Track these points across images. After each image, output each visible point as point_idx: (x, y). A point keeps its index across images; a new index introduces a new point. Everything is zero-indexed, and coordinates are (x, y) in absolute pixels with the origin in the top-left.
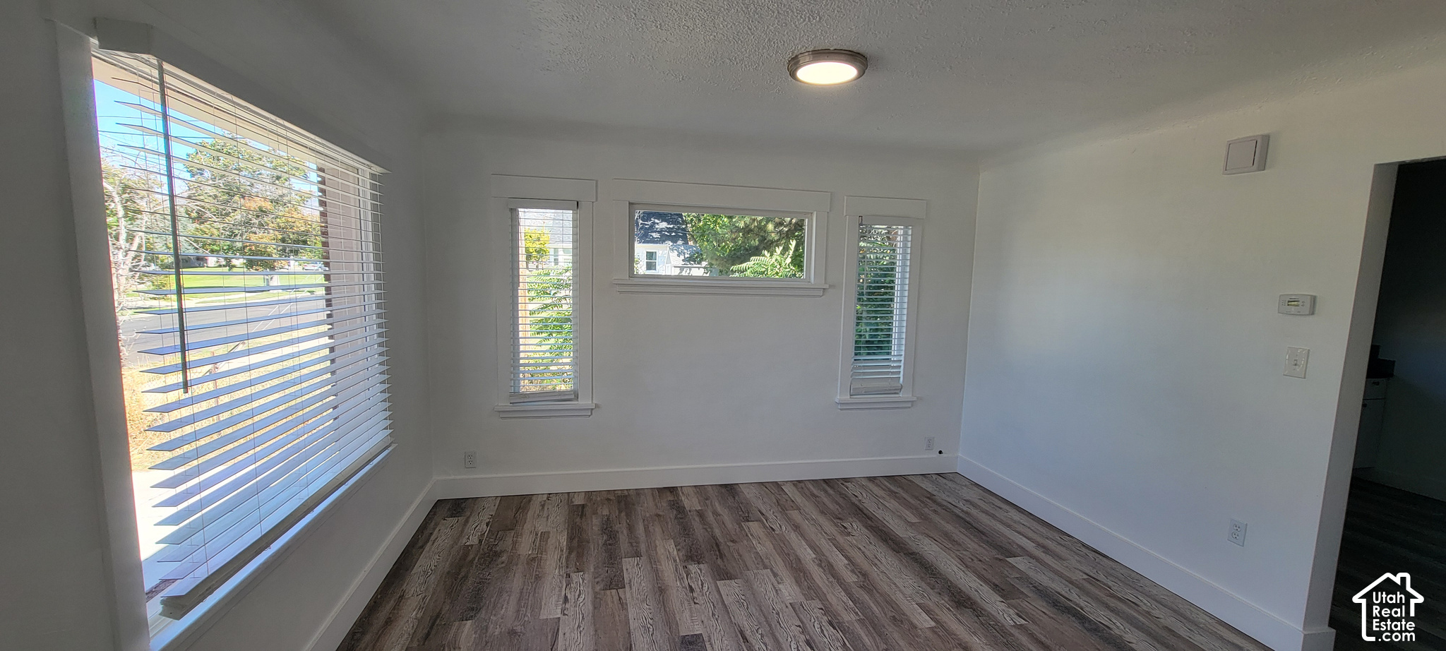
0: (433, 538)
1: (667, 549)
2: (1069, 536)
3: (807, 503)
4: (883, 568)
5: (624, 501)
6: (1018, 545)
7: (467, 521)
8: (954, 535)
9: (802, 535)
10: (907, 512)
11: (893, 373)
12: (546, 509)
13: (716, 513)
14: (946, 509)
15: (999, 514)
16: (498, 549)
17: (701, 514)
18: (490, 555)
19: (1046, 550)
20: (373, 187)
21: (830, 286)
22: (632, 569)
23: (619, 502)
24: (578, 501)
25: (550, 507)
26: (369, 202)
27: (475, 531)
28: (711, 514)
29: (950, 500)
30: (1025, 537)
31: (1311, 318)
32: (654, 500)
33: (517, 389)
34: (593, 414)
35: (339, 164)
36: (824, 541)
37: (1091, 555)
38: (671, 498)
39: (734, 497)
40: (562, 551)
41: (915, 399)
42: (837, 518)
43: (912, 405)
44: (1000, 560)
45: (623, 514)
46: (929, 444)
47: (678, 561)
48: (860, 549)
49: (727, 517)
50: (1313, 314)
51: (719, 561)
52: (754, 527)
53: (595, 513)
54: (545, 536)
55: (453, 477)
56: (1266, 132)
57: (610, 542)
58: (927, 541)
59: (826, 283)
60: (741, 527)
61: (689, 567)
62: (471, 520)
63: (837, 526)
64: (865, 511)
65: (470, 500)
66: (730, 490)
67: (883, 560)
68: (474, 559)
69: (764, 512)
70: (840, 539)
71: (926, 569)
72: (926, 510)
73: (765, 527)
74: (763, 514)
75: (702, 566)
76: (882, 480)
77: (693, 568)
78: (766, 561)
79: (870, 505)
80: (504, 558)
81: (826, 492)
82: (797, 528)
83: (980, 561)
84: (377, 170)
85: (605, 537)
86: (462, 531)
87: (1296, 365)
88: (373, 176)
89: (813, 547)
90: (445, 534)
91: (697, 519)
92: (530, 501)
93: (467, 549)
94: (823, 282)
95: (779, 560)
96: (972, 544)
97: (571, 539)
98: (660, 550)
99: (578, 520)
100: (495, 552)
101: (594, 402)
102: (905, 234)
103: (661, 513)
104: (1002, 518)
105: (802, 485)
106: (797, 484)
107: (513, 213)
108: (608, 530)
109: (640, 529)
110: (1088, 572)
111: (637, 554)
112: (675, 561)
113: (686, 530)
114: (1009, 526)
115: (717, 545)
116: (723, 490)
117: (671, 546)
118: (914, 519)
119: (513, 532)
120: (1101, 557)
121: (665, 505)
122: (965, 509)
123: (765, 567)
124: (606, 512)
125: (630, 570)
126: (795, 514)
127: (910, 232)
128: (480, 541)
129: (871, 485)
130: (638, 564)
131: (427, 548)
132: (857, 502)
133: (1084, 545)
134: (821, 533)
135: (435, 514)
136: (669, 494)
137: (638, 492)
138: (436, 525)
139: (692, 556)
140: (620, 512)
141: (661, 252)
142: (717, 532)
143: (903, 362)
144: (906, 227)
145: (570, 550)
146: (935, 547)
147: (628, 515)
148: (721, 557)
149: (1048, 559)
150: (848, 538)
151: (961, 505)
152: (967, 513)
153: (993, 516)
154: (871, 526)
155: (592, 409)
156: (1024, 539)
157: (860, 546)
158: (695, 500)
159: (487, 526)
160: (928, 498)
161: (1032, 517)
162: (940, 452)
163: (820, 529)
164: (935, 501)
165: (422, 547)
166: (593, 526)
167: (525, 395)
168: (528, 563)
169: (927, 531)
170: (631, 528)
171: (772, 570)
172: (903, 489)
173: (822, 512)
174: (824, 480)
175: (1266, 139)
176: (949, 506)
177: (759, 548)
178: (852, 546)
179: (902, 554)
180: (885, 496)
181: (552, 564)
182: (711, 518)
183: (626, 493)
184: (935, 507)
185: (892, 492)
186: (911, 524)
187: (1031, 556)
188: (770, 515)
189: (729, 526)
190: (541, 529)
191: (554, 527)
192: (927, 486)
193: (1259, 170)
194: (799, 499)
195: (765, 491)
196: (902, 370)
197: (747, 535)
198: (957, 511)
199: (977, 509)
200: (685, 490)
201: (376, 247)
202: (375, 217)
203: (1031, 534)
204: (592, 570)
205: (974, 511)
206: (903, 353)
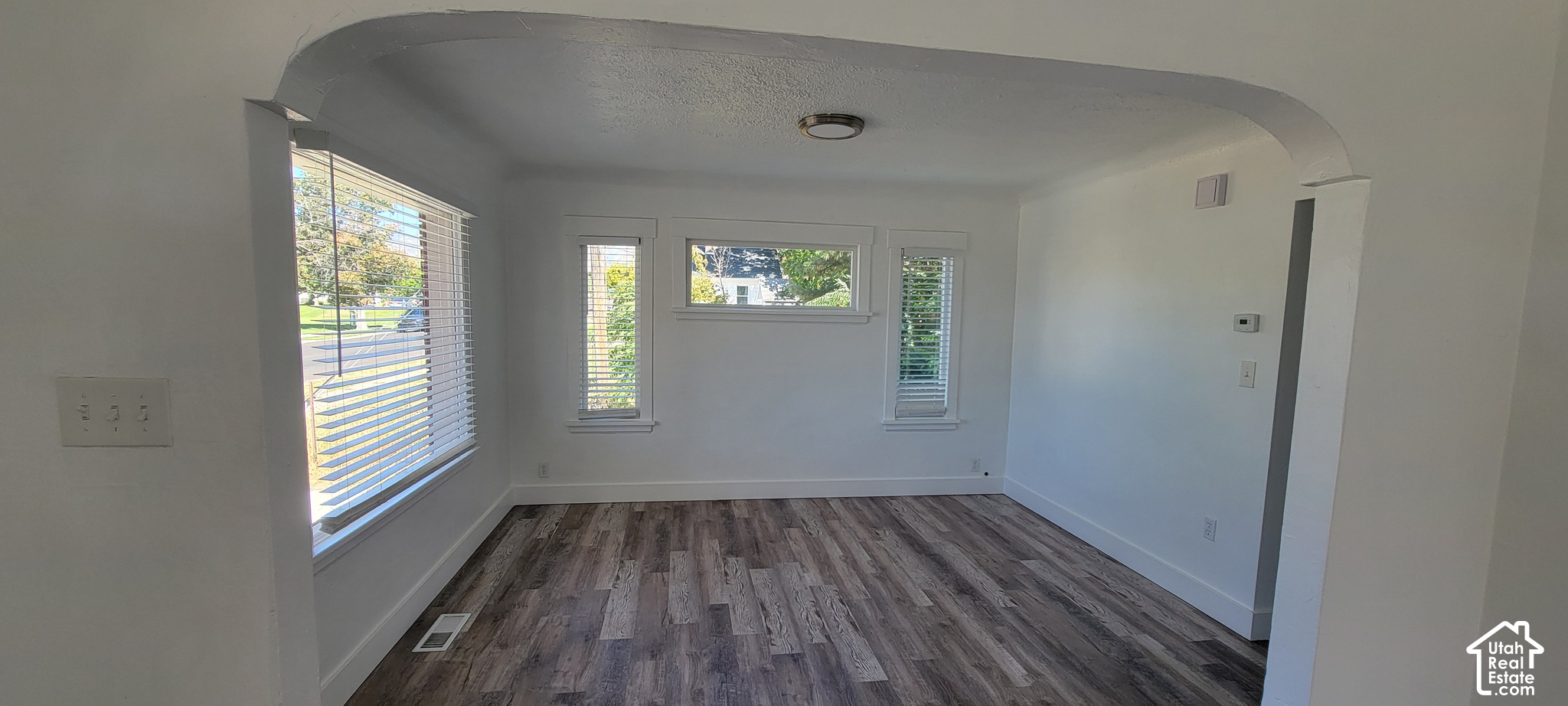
0: (509, 533)
1: (711, 547)
2: (1089, 545)
3: (848, 515)
4: (901, 564)
5: (680, 510)
6: (1036, 551)
7: (538, 523)
8: (978, 542)
9: (836, 539)
10: (941, 524)
11: (937, 396)
12: (609, 513)
13: (761, 521)
14: (980, 523)
15: (1031, 528)
16: (564, 542)
17: (747, 521)
18: (557, 546)
19: (1061, 555)
20: (464, 229)
21: (875, 314)
22: (679, 561)
23: (675, 511)
24: (638, 509)
25: (613, 513)
26: (460, 242)
27: (545, 529)
28: (757, 522)
29: (986, 516)
30: (1047, 546)
31: (1257, 333)
32: (707, 510)
33: (585, 406)
34: (654, 430)
35: (438, 212)
36: (855, 544)
37: (1102, 560)
38: (724, 508)
39: (781, 509)
40: (619, 544)
41: (959, 421)
42: (873, 528)
43: (957, 428)
44: (1014, 562)
45: (678, 520)
46: (975, 466)
47: (719, 554)
48: (886, 550)
49: (770, 523)
50: (1258, 331)
51: (756, 556)
52: (794, 532)
53: (652, 518)
54: (606, 534)
55: (528, 485)
56: (1222, 173)
57: (662, 539)
58: (951, 546)
59: (870, 311)
60: (782, 531)
61: (729, 559)
62: (543, 520)
63: (871, 533)
64: (901, 522)
65: (543, 507)
66: (780, 503)
67: (905, 559)
68: (543, 548)
69: (806, 521)
70: (870, 542)
71: (940, 565)
72: (960, 523)
73: (804, 532)
74: (804, 522)
75: (739, 558)
76: (927, 498)
77: (732, 560)
78: (798, 557)
79: (908, 518)
80: (569, 548)
81: (869, 506)
82: (833, 533)
83: (995, 562)
84: (467, 215)
85: (658, 536)
86: (535, 529)
87: (1247, 376)
88: (464, 221)
89: (843, 547)
90: (520, 530)
91: (743, 525)
92: (596, 507)
93: (538, 541)
94: (868, 310)
95: (810, 557)
96: (991, 549)
97: (627, 536)
98: (705, 546)
99: (636, 523)
100: (562, 544)
101: (654, 419)
102: (948, 264)
103: (711, 520)
104: (1032, 531)
105: (849, 501)
106: (842, 500)
107: (583, 248)
108: (663, 532)
109: (691, 530)
110: (1092, 572)
111: (685, 549)
112: (717, 554)
113: (731, 532)
114: (1035, 537)
115: (757, 544)
116: (773, 503)
117: (716, 544)
118: (945, 529)
119: (578, 531)
120: (1111, 562)
121: (716, 513)
122: (998, 522)
123: (795, 560)
124: (662, 517)
125: (675, 560)
126: (835, 524)
127: (952, 263)
128: (550, 536)
129: (914, 503)
130: (683, 556)
131: (504, 540)
132: (896, 516)
133: (1100, 553)
134: (854, 538)
135: (512, 516)
136: (721, 505)
137: (694, 503)
138: (512, 524)
139: (733, 551)
140: (675, 517)
141: (753, 286)
142: (759, 535)
143: (947, 386)
144: (949, 258)
145: (626, 544)
146: (957, 551)
147: (681, 520)
148: (758, 552)
149: (1060, 563)
150: (878, 542)
151: (996, 520)
152: (999, 526)
153: (1023, 530)
154: (903, 534)
155: (653, 426)
156: (1045, 547)
157: (886, 548)
158: (745, 510)
159: (556, 525)
160: (966, 513)
161: (1060, 530)
162: (986, 474)
163: (854, 535)
164: (971, 516)
165: (500, 539)
166: (649, 527)
167: (593, 412)
168: (588, 552)
169: (956, 540)
170: (682, 530)
171: (800, 563)
172: (944, 506)
173: (860, 522)
174: (871, 498)
175: (1225, 178)
176: (984, 520)
177: (794, 547)
178: (879, 547)
179: (924, 555)
180: (924, 510)
181: (609, 553)
182: (756, 524)
183: (683, 504)
184: (969, 520)
185: (932, 507)
186: (940, 533)
187: (1045, 559)
188: (811, 524)
189: (771, 530)
190: (602, 528)
191: (616, 528)
192: (970, 504)
193: (1219, 205)
194: (842, 512)
195: (813, 506)
196: (946, 394)
197: (786, 538)
198: (990, 524)
199: (1010, 523)
200: (737, 503)
201: (465, 279)
202: (465, 255)
203: (1053, 544)
204: (643, 558)
205: (1006, 525)
206: (947, 378)
